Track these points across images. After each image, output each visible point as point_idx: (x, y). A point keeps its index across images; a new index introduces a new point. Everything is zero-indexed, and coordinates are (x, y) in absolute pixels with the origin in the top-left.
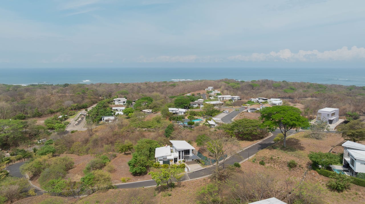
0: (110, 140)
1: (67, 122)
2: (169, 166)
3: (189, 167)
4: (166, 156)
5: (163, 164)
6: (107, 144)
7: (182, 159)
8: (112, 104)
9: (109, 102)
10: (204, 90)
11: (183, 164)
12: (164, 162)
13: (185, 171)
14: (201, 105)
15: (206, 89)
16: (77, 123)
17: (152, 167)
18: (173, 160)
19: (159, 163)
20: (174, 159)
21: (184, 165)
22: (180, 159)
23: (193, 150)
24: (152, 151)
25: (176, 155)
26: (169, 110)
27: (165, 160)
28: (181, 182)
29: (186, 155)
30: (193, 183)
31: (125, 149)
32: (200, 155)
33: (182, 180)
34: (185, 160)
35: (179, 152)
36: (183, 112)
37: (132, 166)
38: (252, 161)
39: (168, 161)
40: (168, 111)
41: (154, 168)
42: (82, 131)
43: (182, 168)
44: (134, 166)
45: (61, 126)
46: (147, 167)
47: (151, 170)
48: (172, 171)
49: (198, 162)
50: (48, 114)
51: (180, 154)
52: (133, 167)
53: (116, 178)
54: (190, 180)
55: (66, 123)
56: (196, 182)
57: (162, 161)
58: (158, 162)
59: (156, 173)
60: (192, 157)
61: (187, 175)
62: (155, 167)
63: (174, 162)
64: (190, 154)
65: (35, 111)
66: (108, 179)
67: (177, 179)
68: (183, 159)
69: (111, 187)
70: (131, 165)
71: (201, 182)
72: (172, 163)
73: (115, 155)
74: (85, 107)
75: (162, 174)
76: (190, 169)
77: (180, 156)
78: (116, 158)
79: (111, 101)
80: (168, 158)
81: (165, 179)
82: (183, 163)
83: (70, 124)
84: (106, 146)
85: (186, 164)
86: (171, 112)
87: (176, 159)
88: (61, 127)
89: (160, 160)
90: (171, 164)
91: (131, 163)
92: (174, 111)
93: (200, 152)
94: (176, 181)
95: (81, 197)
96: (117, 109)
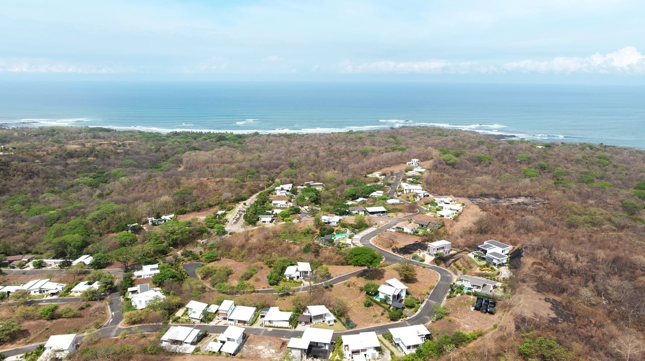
0: (262, 250)
2: (293, 281)
4: (292, 274)
5: (289, 279)
6: (260, 253)
7: (302, 277)
8: (273, 195)
9: (270, 193)
10: (404, 166)
13: (302, 285)
15: (407, 163)
16: (235, 221)
17: (281, 281)
18: (296, 277)
22: (300, 277)
24: (284, 269)
25: (298, 274)
26: (322, 218)
27: (291, 277)
29: (305, 274)
33: (296, 291)
34: (304, 278)
37: (269, 278)
42: (239, 232)
43: (300, 283)
44: (271, 278)
46: (278, 281)
47: (281, 283)
48: (293, 284)
50: (207, 207)
51: (301, 273)
53: (259, 285)
54: (302, 291)
55: (225, 220)
57: (289, 277)
58: (286, 278)
60: (308, 276)
61: (301, 288)
62: (283, 281)
63: (297, 279)
64: (308, 274)
65: (194, 205)
66: (253, 287)
67: (294, 290)
69: (254, 291)
72: (295, 279)
73: (262, 267)
74: (243, 199)
76: (305, 284)
77: (301, 275)
78: (262, 270)
79: (272, 190)
80: (293, 276)
82: (302, 280)
83: (228, 222)
84: (258, 256)
85: (304, 281)
86: (323, 221)
87: (298, 277)
89: (287, 276)
91: (269, 276)
92: (326, 220)
94: (292, 291)
95: (237, 295)
96: (276, 205)
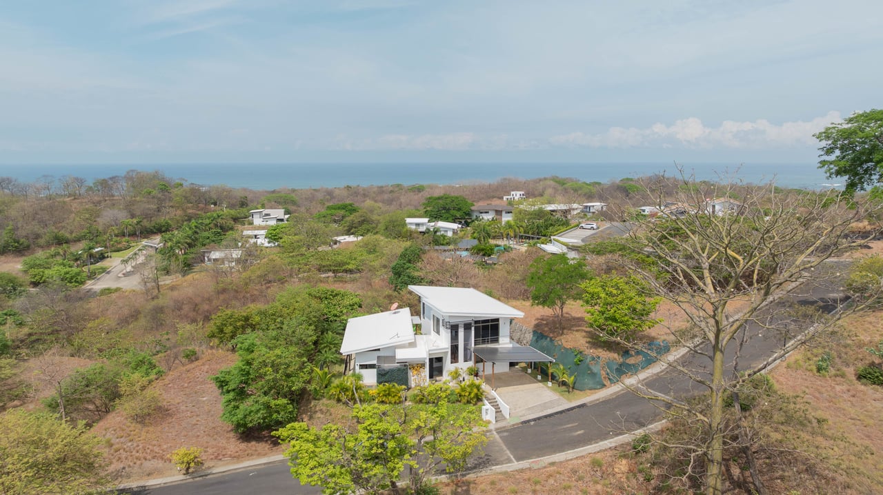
1: (102, 268)
2: (403, 394)
3: (499, 399)
4: (394, 348)
5: (379, 382)
6: (193, 322)
7: (465, 360)
8: (244, 224)
9: (236, 220)
10: (500, 201)
11: (472, 385)
12: (383, 376)
13: (485, 417)
14: (504, 213)
15: (505, 198)
17: (324, 401)
18: (423, 365)
19: (359, 378)
20: (431, 360)
21: (478, 387)
22: (455, 358)
23: (511, 321)
24: (329, 329)
25: (440, 342)
26: (407, 222)
27: (387, 366)
28: (471, 476)
29: (484, 342)
30: (536, 483)
31: (230, 328)
32: (545, 343)
33: (475, 468)
34: (480, 365)
35: (454, 329)
36: (450, 229)
37: (231, 395)
38: (814, 368)
39: (399, 370)
40: (405, 224)
41: (333, 402)
42: (134, 291)
43: (468, 402)
44: (241, 394)
45: (67, 273)
46: (301, 399)
47: (319, 415)
48: (424, 416)
49: (539, 377)
51: (454, 337)
52: (235, 400)
53: (156, 449)
54: (516, 465)
55: (98, 269)
56: (551, 481)
57: (375, 371)
58: (354, 375)
59: (323, 434)
60: (510, 352)
61: (497, 436)
62: (339, 400)
63: (431, 376)
64: (501, 340)
65: (5, 236)
67: (453, 462)
68: (471, 364)
70: (228, 392)
71: (580, 479)
72: (420, 380)
73: (194, 353)
74: (163, 229)
75: (363, 436)
76: (505, 408)
77: (454, 349)
79: (243, 215)
80: (402, 355)
81: (378, 470)
82: (469, 380)
83: (108, 273)
85: (485, 387)
86: (413, 227)
87: (436, 365)
88: (68, 276)
89: (363, 367)
90: (413, 384)
91: (228, 378)
92: (423, 224)
93: (543, 333)
94: (443, 472)
96: (256, 236)
